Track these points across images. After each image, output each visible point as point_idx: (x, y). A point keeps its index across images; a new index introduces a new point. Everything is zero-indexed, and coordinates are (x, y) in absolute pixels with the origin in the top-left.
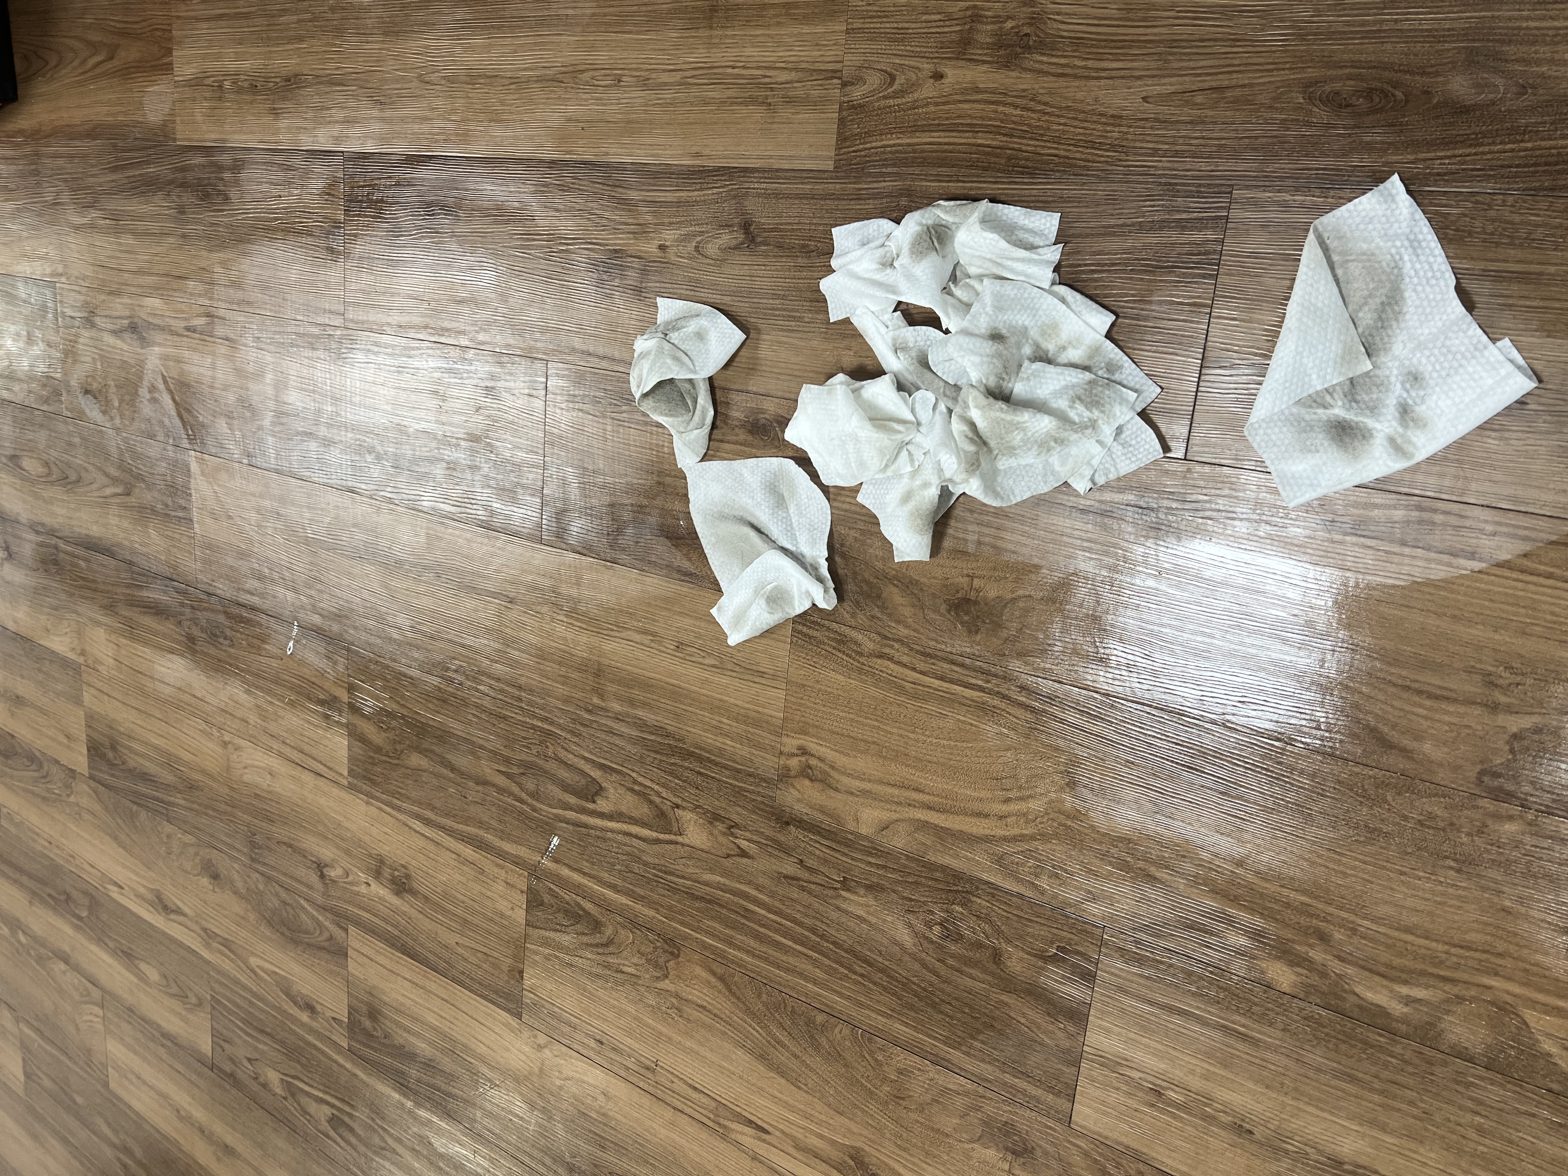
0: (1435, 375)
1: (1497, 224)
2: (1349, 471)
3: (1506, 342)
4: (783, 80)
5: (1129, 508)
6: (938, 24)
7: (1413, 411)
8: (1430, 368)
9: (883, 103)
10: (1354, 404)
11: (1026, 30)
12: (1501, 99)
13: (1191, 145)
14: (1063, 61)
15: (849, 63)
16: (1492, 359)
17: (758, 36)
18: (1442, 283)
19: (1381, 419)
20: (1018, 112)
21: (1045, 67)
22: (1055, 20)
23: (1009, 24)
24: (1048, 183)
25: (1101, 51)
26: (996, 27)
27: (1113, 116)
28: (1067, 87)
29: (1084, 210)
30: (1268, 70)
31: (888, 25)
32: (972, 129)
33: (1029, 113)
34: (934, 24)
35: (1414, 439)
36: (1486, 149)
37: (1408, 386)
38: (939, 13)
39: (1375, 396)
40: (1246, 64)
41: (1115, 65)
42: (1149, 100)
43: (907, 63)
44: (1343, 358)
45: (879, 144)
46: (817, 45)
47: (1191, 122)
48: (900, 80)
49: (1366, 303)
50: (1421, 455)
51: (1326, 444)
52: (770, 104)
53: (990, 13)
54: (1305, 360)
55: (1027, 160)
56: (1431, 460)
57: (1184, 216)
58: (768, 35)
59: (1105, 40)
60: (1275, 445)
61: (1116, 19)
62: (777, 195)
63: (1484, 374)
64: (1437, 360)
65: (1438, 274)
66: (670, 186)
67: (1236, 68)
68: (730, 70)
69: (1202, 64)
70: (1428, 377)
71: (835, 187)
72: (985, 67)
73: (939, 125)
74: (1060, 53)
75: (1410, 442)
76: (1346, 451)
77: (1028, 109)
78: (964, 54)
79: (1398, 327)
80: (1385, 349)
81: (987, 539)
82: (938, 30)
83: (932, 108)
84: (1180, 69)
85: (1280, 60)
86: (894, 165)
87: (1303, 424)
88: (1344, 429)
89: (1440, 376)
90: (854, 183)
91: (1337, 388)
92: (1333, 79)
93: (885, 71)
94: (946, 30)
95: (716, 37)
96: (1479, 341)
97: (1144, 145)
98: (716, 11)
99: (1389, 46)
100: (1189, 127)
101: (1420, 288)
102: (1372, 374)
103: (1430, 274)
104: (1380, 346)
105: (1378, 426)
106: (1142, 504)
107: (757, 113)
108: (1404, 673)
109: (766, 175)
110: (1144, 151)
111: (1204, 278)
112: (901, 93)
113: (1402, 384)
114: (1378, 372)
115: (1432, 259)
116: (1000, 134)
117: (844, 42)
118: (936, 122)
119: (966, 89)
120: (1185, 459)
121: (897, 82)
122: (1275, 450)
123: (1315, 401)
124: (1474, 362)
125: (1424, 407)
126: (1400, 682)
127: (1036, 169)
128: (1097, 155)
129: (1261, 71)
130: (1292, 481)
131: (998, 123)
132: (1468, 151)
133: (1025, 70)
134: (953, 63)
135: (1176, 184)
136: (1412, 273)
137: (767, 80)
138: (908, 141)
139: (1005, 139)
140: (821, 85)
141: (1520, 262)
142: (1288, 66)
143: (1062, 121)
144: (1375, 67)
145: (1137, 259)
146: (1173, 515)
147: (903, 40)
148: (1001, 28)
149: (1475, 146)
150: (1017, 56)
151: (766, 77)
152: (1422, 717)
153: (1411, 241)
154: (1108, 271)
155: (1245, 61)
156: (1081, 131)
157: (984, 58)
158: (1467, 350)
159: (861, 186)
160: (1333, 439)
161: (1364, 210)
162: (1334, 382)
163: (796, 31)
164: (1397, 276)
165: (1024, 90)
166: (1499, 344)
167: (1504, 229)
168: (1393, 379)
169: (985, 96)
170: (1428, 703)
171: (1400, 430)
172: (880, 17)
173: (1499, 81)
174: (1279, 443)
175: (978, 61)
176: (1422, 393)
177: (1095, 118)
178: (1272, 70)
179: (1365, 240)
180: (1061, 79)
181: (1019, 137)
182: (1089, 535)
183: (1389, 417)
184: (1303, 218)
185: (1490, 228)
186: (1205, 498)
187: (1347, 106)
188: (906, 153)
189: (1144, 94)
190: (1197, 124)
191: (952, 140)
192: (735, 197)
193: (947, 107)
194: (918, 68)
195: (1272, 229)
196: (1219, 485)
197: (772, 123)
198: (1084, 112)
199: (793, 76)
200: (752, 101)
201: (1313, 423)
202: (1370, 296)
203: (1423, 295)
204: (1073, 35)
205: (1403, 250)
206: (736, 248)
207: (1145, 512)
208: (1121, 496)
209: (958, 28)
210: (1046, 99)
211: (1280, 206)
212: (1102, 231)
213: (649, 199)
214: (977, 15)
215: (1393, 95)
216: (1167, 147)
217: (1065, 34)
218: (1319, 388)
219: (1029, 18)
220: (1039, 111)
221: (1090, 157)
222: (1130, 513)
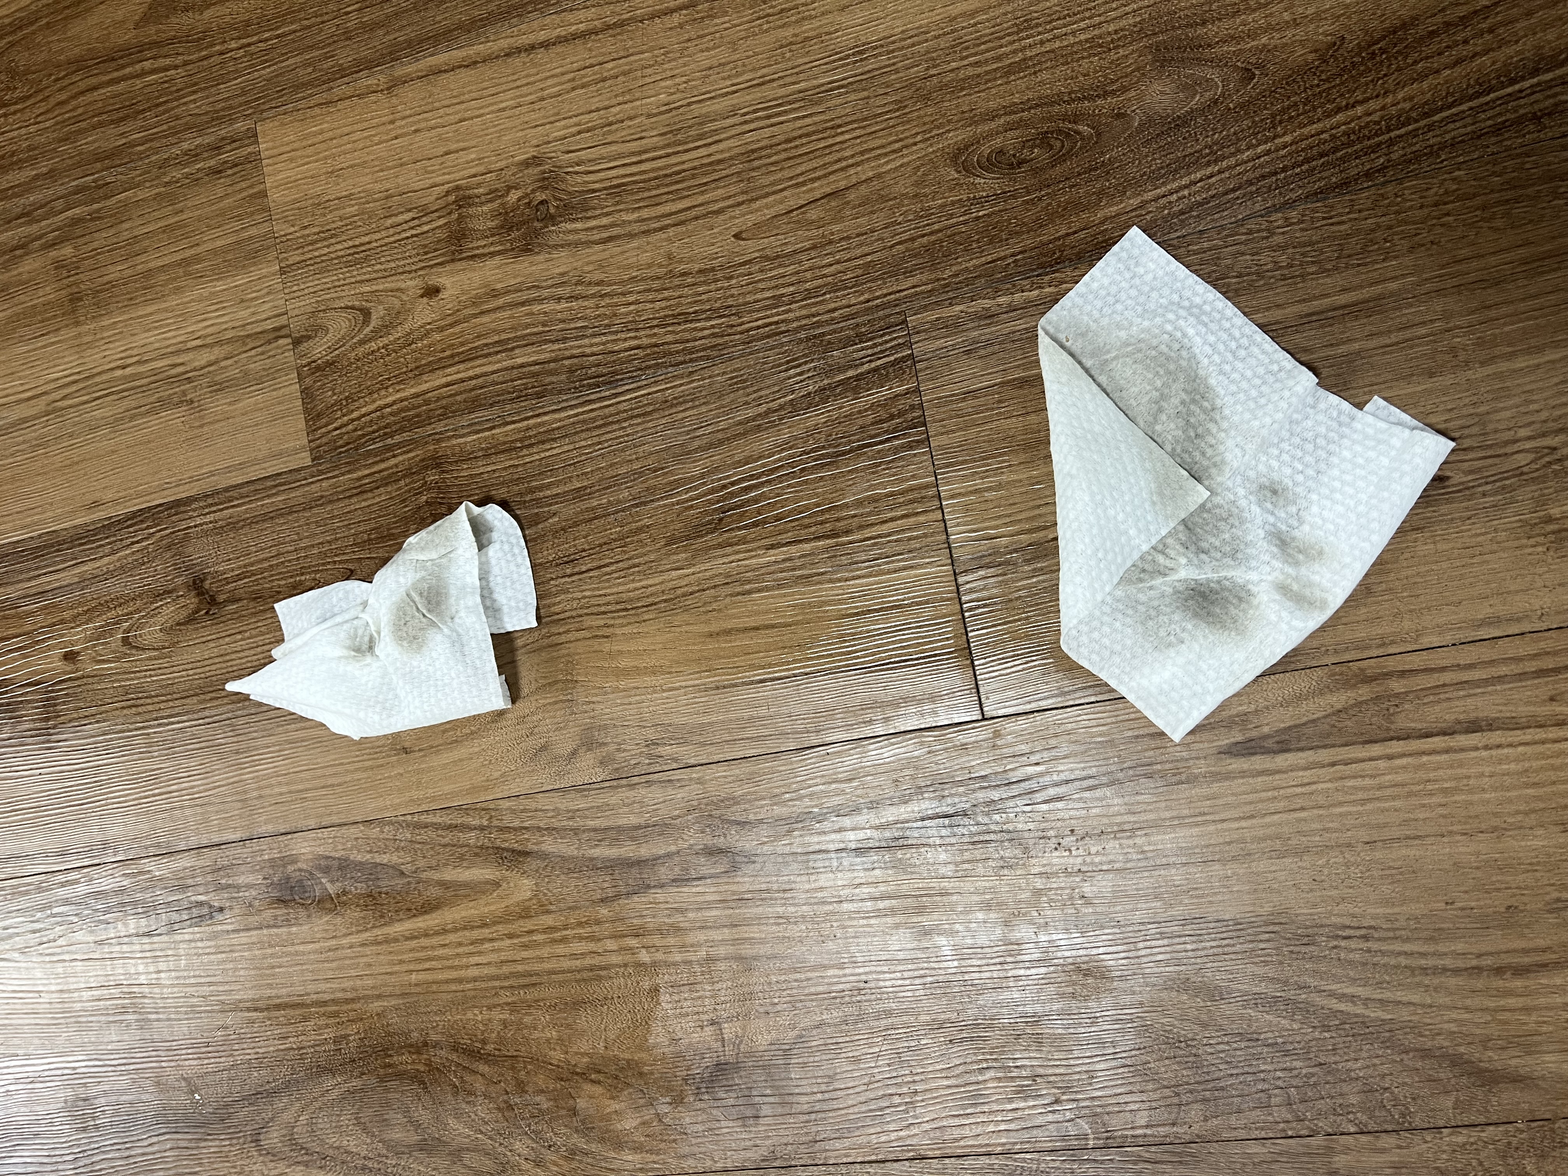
0: (1300, 478)
1: (1290, 251)
2: (1240, 656)
3: (1377, 401)
4: (203, 362)
5: (927, 823)
6: (411, 224)
7: (1293, 539)
8: (1288, 471)
9: (361, 350)
10: (1203, 556)
11: (540, 196)
12: (1223, 94)
13: (825, 276)
14: (605, 221)
15: (297, 312)
16: (1370, 431)
17: (151, 314)
18: (1255, 350)
19: (1254, 563)
20: (564, 305)
21: (582, 236)
22: (577, 173)
23: (513, 196)
24: (639, 388)
25: (654, 193)
26: (495, 205)
27: (700, 271)
28: (623, 253)
29: (704, 409)
30: (894, 151)
31: (339, 247)
32: (505, 347)
33: (580, 302)
34: (405, 226)
35: (1316, 578)
36: (1233, 161)
37: (1269, 505)
38: (410, 210)
39: (1227, 536)
40: (862, 153)
41: (681, 205)
42: (744, 235)
43: (381, 287)
44: (1161, 494)
45: (372, 407)
46: (242, 301)
47: (814, 247)
48: (378, 314)
49: (1160, 410)
50: (1337, 596)
51: (1189, 626)
52: (192, 401)
53: (481, 190)
54: (1111, 512)
55: (598, 365)
56: (1352, 600)
57: (851, 373)
58: (166, 310)
59: (656, 178)
60: (1112, 652)
61: (663, 148)
62: (233, 525)
63: (1372, 454)
64: (1293, 457)
65: (1245, 341)
66: (65, 561)
67: (850, 161)
68: (119, 373)
69: (803, 168)
70: (1291, 484)
71: (322, 487)
72: (497, 260)
73: (452, 356)
74: (598, 212)
75: (1311, 584)
76: (1224, 627)
77: (576, 298)
78: (461, 252)
79: (1220, 430)
80: (1215, 465)
81: (722, 951)
82: (414, 232)
83: (437, 337)
84: (772, 184)
85: (907, 134)
86: (402, 430)
87: (1142, 608)
88: (1203, 595)
89: (1307, 478)
90: (349, 472)
91: (1170, 541)
92: (990, 135)
93: (352, 308)
94: (425, 228)
95: (87, 333)
96: (1340, 413)
97: (759, 296)
98: (81, 299)
99: (1045, 75)
100: (813, 253)
101: (1227, 368)
102: (1209, 505)
103: (1233, 345)
104: (1205, 463)
105: (1253, 576)
106: (945, 809)
107: (175, 417)
108: (1460, 947)
109: (210, 501)
110: (761, 304)
111: (911, 448)
112: (385, 328)
113: (1260, 503)
114: (1218, 500)
115: (1227, 325)
116: (547, 342)
117: (280, 286)
118: (448, 353)
119: (479, 297)
120: (984, 719)
121: (374, 317)
122: (1117, 659)
123: (1144, 571)
124: (1346, 442)
125: (1306, 528)
126: (1460, 964)
127: (615, 373)
128: (695, 329)
129: (886, 154)
130: (1163, 699)
131: (541, 329)
132: (1209, 170)
133: (555, 247)
134: (448, 268)
135: (823, 334)
136: (1208, 350)
137: (181, 369)
138: (413, 391)
139: (556, 346)
140: (262, 353)
141: (1344, 290)
142: (919, 138)
143: (631, 299)
144: (1037, 105)
145: (805, 453)
146: (999, 811)
147: (366, 259)
148: (503, 205)
149: (1216, 161)
150: (537, 233)
151: (175, 366)
152: (1521, 1009)
153: (1188, 309)
154: (769, 482)
155: (858, 149)
156: (664, 304)
157: (492, 249)
158: (1329, 429)
159: (360, 474)
160: (1196, 615)
161: (1102, 287)
162: (1164, 532)
163: (205, 293)
164: (1189, 360)
165: (562, 274)
166: (1367, 407)
167: (1304, 255)
168: (1243, 503)
169: (508, 299)
170: (1518, 983)
171: (1290, 570)
172: (325, 239)
173: (1213, 74)
174: (1118, 648)
175: (484, 255)
176: (1293, 509)
177: (677, 281)
178: (900, 150)
179: (1119, 326)
180: (610, 245)
181: (577, 338)
182: (882, 888)
183: (1266, 558)
184: (1020, 324)
185: (1283, 260)
186: (1038, 769)
187: (1020, 163)
188: (414, 407)
189: (735, 230)
190: (823, 246)
191: (478, 371)
192: (169, 547)
193: (457, 329)
194: (398, 290)
195: (982, 352)
196: (1053, 742)
197: (201, 426)
198: (658, 278)
199: (217, 352)
200: (164, 404)
201: (1156, 603)
202: (1163, 398)
203: (1235, 376)
204: (607, 184)
205: (1181, 322)
206: (191, 620)
207: (957, 820)
208: (910, 807)
209: (441, 222)
210: (597, 276)
211: (980, 318)
212: (740, 429)
213: (34, 591)
214: (464, 198)
215: (1077, 132)
216: (792, 289)
217: (597, 186)
218: (1145, 547)
219: (538, 181)
220: (593, 296)
221: (687, 336)
222: (934, 831)
